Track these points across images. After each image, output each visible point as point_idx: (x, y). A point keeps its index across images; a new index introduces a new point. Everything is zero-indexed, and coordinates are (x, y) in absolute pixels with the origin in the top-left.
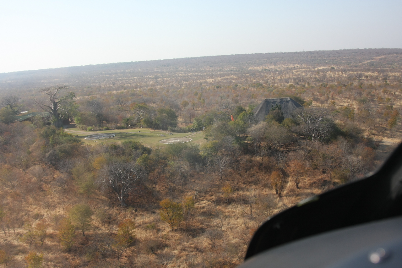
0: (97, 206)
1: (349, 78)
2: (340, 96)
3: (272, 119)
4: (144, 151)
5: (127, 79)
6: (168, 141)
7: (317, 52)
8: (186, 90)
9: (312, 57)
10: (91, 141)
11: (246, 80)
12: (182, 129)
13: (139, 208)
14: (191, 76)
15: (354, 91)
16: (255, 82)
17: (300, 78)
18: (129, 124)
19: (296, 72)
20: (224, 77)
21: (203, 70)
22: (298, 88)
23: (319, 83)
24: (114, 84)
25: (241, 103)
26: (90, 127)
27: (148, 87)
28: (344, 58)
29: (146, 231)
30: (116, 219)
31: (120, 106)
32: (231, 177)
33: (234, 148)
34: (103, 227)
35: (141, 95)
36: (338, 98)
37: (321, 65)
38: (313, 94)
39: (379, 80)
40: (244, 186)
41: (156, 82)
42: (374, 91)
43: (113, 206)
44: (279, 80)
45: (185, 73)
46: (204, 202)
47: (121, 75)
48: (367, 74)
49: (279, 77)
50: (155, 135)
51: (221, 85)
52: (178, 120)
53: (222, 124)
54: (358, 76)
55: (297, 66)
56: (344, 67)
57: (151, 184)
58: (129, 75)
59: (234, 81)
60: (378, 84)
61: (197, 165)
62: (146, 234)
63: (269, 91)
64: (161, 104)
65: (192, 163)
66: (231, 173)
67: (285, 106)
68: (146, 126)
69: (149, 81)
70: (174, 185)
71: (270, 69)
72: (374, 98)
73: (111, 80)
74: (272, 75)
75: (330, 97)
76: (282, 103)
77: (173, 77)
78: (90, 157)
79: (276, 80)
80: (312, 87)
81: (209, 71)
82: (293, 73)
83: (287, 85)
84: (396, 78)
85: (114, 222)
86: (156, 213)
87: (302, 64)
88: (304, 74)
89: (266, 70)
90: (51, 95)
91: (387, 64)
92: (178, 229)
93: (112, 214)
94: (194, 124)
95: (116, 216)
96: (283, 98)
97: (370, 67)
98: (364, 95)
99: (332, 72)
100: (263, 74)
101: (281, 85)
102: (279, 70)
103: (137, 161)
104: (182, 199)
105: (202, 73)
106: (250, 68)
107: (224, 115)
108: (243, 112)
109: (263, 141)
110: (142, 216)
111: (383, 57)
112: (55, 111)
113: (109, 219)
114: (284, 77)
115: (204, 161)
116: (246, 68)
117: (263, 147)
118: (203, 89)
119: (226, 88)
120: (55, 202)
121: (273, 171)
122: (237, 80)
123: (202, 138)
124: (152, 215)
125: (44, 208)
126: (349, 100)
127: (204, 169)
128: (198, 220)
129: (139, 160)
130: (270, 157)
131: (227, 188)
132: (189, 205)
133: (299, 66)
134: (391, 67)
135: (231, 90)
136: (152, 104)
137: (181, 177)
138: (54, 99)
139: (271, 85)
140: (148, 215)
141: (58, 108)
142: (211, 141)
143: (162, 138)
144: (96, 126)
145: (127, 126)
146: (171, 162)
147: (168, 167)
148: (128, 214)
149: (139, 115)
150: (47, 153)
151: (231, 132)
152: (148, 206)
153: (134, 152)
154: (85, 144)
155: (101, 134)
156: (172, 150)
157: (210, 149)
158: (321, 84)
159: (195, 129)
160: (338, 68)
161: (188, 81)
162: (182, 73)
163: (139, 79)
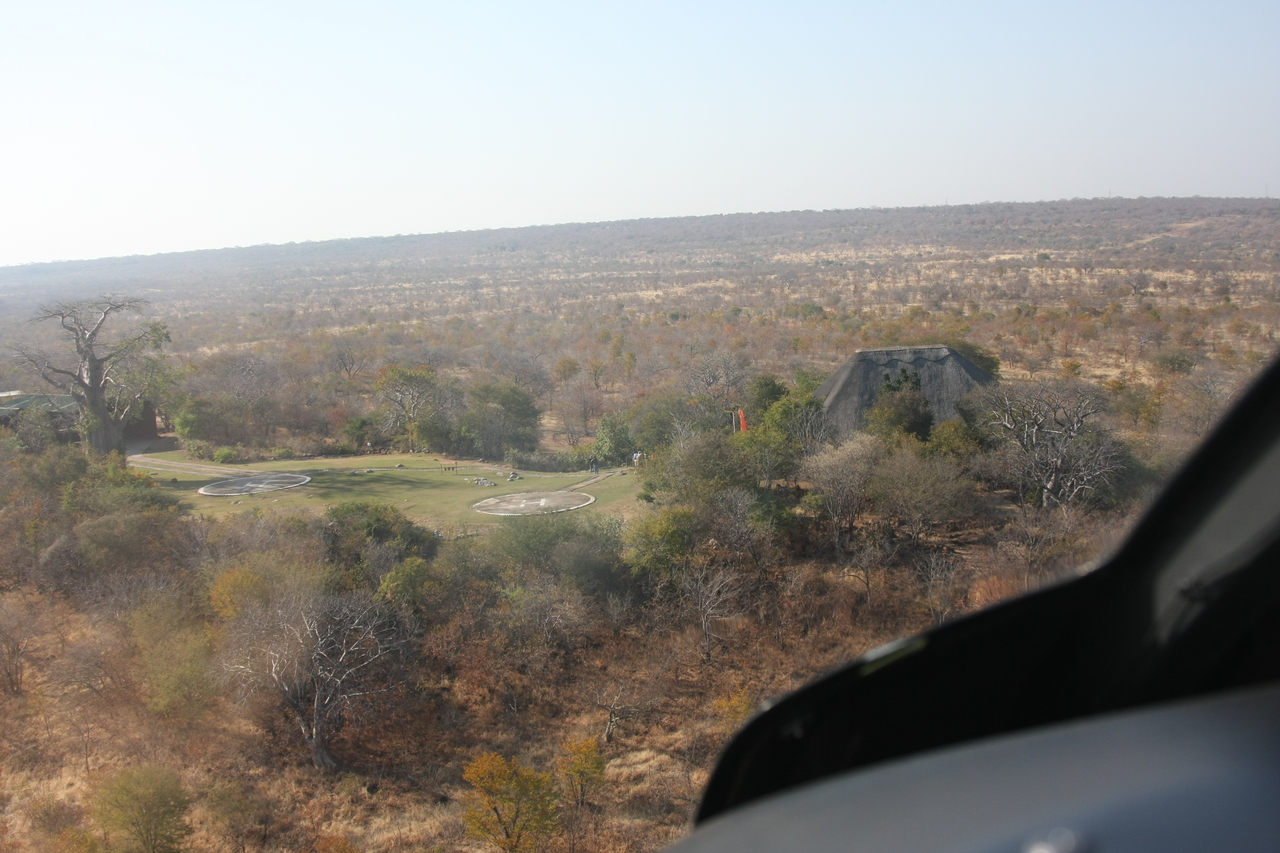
0: (218, 764)
1: (1105, 287)
2: (1089, 346)
3: (893, 423)
4: (412, 543)
5: (380, 290)
6: (504, 505)
7: (991, 208)
8: (572, 326)
9: (973, 223)
10: (220, 500)
11: (768, 293)
12: (555, 459)
13: (383, 777)
14: (586, 280)
15: (1132, 329)
16: (796, 300)
17: (944, 286)
18: (366, 438)
19: (930, 268)
20: (696, 285)
21: (624, 263)
22: (940, 321)
23: (1007, 304)
24: (336, 304)
25: (760, 367)
26: (225, 450)
27: (445, 315)
28: (1078, 225)
30: (291, 823)
31: (344, 374)
32: (744, 652)
33: (754, 537)
35: (420, 342)
36: (1085, 350)
37: (1006, 249)
38: (998, 338)
39: (1204, 296)
41: (475, 298)
42: (1201, 329)
43: (280, 763)
44: (873, 292)
45: (569, 273)
46: (644, 755)
47: (361, 277)
48: (1162, 276)
49: (873, 286)
50: (458, 479)
51: (684, 309)
52: (541, 425)
53: (708, 444)
54: (1135, 284)
55: (928, 249)
56: (1079, 254)
57: (432, 674)
58: (388, 277)
59: (727, 298)
60: (1203, 307)
61: (613, 601)
63: (846, 328)
64: (486, 370)
65: (593, 592)
66: (745, 635)
67: (930, 376)
68: (425, 446)
69: (450, 295)
70: (526, 681)
71: (842, 259)
72: (1206, 352)
73: (328, 294)
74: (851, 278)
75: (1057, 348)
76: (922, 366)
77: (530, 284)
78: (205, 564)
79: (864, 294)
80: (989, 318)
81: (646, 266)
82: (918, 273)
83: (902, 309)
84: (1257, 289)
85: (282, 835)
86: (452, 800)
87: (942, 246)
88: (954, 275)
89: (829, 263)
90: (80, 333)
91: (1218, 245)
93: (280, 801)
94: (599, 442)
95: (294, 809)
96: (923, 347)
97: (1163, 255)
98: (1173, 346)
99: (1047, 270)
100: (820, 276)
101: (883, 311)
102: (872, 263)
103: (384, 586)
104: (554, 744)
105: (623, 273)
106: (776, 258)
107: (712, 408)
108: (784, 399)
109: (861, 510)
110: (396, 811)
111: (1201, 223)
112: (96, 389)
113: (262, 822)
114: (891, 285)
115: (641, 586)
116: (765, 256)
117: (864, 533)
118: (626, 323)
119: (703, 319)
120: (60, 744)
121: (908, 624)
122: (736, 292)
123: (633, 496)
124: (437, 809)
125: (13, 769)
126: (1123, 360)
127: (638, 618)
128: (619, 832)
129: (388, 583)
130: (895, 571)
131: (733, 702)
132: (582, 774)
133: (933, 250)
134: (1232, 256)
135: (721, 325)
136: (456, 368)
137: (552, 647)
138: (90, 347)
139: (851, 309)
140: (419, 809)
141: (106, 381)
142: (665, 508)
143: (483, 493)
144: (247, 444)
145: (360, 446)
146: (512, 591)
147: (500, 606)
148: (341, 804)
149: (404, 408)
150: (47, 546)
151: (740, 473)
152: (419, 772)
153: (372, 551)
154: (195, 514)
155: (262, 474)
156: (518, 542)
157: (662, 540)
158: (1015, 307)
159: (601, 459)
160: (1061, 256)
161: (577, 298)
162: (560, 270)
163: (418, 289)
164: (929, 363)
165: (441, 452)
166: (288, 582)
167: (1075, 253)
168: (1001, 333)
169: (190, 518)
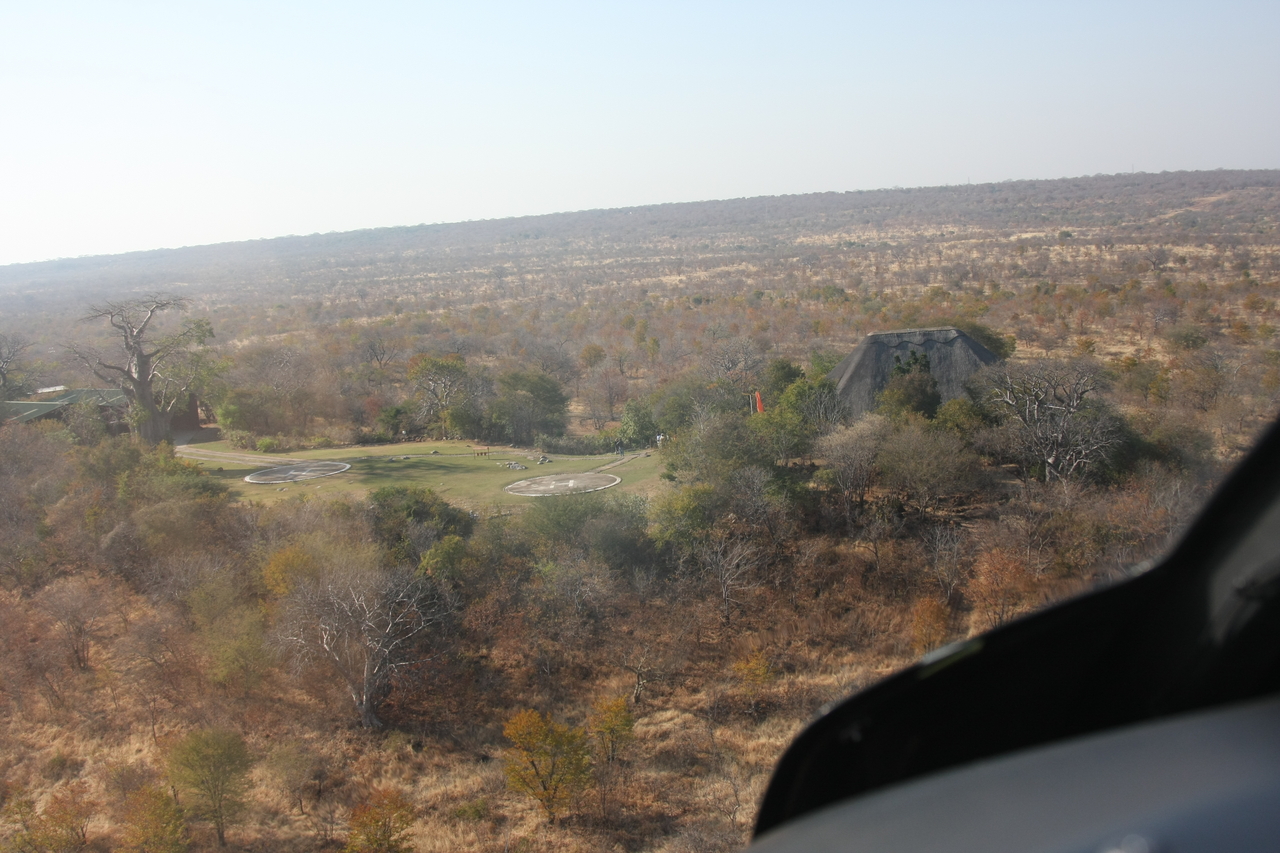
0: (275, 731)
1: (1124, 263)
2: (1104, 324)
3: (902, 403)
4: (449, 522)
5: (405, 280)
6: (534, 487)
7: (1013, 186)
8: (596, 312)
9: (995, 202)
10: (267, 487)
11: (790, 276)
12: (582, 443)
13: (427, 735)
14: (609, 266)
15: (1147, 305)
16: (818, 282)
17: (965, 266)
18: (401, 426)
19: (951, 248)
20: (719, 270)
21: (648, 248)
22: (960, 300)
23: (1027, 282)
24: (363, 295)
25: (780, 350)
26: (267, 440)
27: (471, 303)
28: (1100, 201)
29: (454, 826)
30: (343, 779)
31: (375, 364)
32: (761, 615)
33: (770, 510)
34: (296, 811)
35: (447, 330)
36: (1100, 328)
37: (1028, 227)
38: (1015, 317)
39: (1223, 271)
40: (814, 655)
41: (500, 287)
42: (1217, 305)
43: (333, 728)
44: (895, 274)
45: (592, 259)
46: (669, 714)
47: (386, 267)
48: (1181, 251)
49: (895, 267)
50: (490, 463)
51: (707, 293)
52: (569, 411)
53: (726, 425)
54: (1154, 260)
55: (950, 229)
56: (1101, 230)
57: (472, 646)
58: (413, 267)
59: (750, 281)
60: (1221, 283)
61: (639, 574)
62: (453, 837)
63: (867, 310)
64: (513, 357)
65: (620, 566)
66: (761, 599)
67: (940, 358)
68: (458, 432)
69: (475, 284)
70: (558, 647)
71: (864, 240)
72: (1220, 328)
73: (354, 284)
74: (873, 259)
75: (1073, 326)
76: (932, 348)
77: (554, 271)
78: (256, 546)
79: (886, 275)
80: (1008, 296)
81: (669, 251)
82: (940, 253)
83: (923, 289)
85: (335, 790)
86: (493, 759)
87: (965, 225)
88: (975, 255)
89: (851, 244)
90: (128, 331)
91: (1241, 218)
92: (571, 817)
93: (331, 758)
94: (624, 425)
95: (345, 764)
96: (932, 329)
97: (1184, 230)
98: (1188, 322)
99: (1068, 248)
100: (842, 257)
101: (904, 292)
102: (894, 244)
103: (424, 562)
104: (586, 706)
105: (646, 259)
106: (799, 240)
107: (731, 392)
108: (799, 382)
109: (871, 483)
110: (441, 770)
111: (1224, 196)
112: (144, 383)
113: (315, 778)
114: (913, 266)
115: (664, 561)
116: (788, 239)
117: (874, 507)
118: (649, 308)
119: (725, 302)
120: (127, 713)
121: (918, 593)
122: (759, 276)
123: (656, 476)
124: (479, 767)
125: (84, 737)
126: (1138, 337)
127: (663, 589)
128: (646, 783)
129: (429, 559)
130: (902, 542)
131: (751, 664)
132: (612, 731)
133: (956, 230)
134: (1255, 229)
135: (744, 309)
136: (484, 356)
137: (582, 616)
138: (138, 343)
139: (873, 290)
140: (463, 768)
141: (154, 375)
142: (687, 486)
143: (515, 476)
144: (287, 433)
145: (395, 434)
146: (544, 566)
147: (534, 581)
148: (388, 761)
149: (437, 396)
150: (106, 532)
151: (757, 453)
152: (461, 732)
153: (413, 530)
154: (244, 500)
155: (303, 462)
156: (549, 519)
157: (684, 515)
158: (1034, 284)
159: (626, 441)
160: (1083, 233)
161: (601, 284)
162: (583, 257)
163: (443, 278)
164: (939, 345)
165: (473, 438)
166: (335, 561)
167: (1097, 230)
168: (1019, 312)
169: (240, 504)
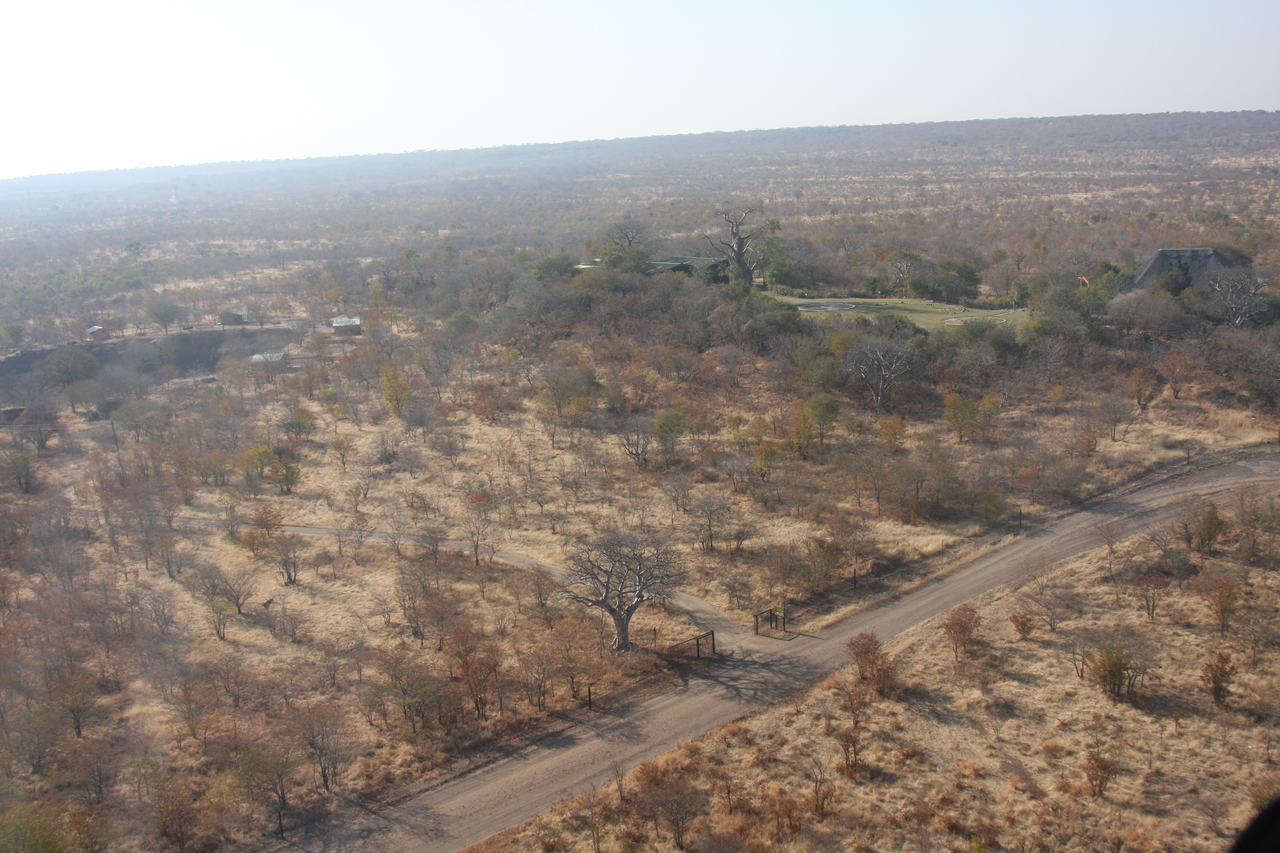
3: (1162, 287)
4: (915, 331)
5: (833, 183)
6: (959, 320)
8: (1006, 223)
11: (1187, 200)
12: (986, 303)
13: (907, 415)
14: (1023, 180)
18: (877, 288)
20: (1124, 190)
21: (1063, 162)
24: (798, 195)
26: (800, 291)
27: (897, 209)
29: (919, 441)
30: (870, 427)
32: (1066, 379)
33: (1078, 332)
34: (851, 436)
35: (882, 232)
40: (1086, 393)
41: (921, 194)
43: (864, 411)
45: (1008, 171)
46: (1016, 411)
47: (811, 168)
50: (933, 309)
51: (1106, 212)
52: (980, 288)
53: (1063, 292)
57: (927, 383)
58: (837, 169)
61: (1009, 357)
62: (919, 444)
64: (941, 254)
65: (1001, 352)
69: (898, 191)
73: (786, 184)
74: (1271, 187)
76: (1194, 260)
77: (971, 181)
81: (1083, 167)
85: (867, 430)
86: (935, 422)
89: (1264, 169)
90: (734, 224)
92: (970, 440)
93: (864, 421)
95: (871, 424)
96: (1200, 249)
103: (906, 345)
104: (978, 406)
105: (1059, 174)
106: (1214, 162)
107: (1073, 277)
110: (913, 425)
112: (740, 254)
115: (1022, 351)
116: (1205, 160)
118: (1052, 222)
122: (1159, 198)
123: (1025, 317)
124: (929, 425)
127: (1020, 364)
128: (1003, 432)
137: (980, 373)
140: (923, 425)
142: (1038, 318)
143: (948, 316)
144: (809, 288)
145: (875, 293)
146: (964, 351)
147: (959, 356)
149: (902, 272)
152: (921, 414)
155: (827, 303)
157: (1034, 331)
159: (1012, 305)
161: (1013, 198)
162: (1000, 168)
163: (868, 182)
164: (1201, 258)
165: (923, 297)
